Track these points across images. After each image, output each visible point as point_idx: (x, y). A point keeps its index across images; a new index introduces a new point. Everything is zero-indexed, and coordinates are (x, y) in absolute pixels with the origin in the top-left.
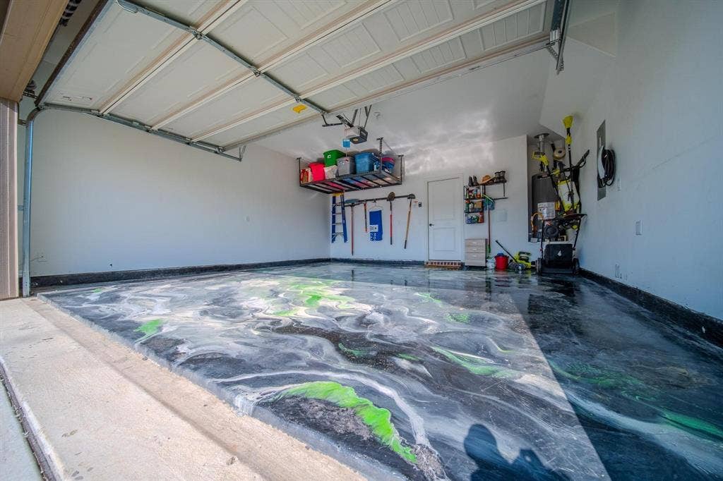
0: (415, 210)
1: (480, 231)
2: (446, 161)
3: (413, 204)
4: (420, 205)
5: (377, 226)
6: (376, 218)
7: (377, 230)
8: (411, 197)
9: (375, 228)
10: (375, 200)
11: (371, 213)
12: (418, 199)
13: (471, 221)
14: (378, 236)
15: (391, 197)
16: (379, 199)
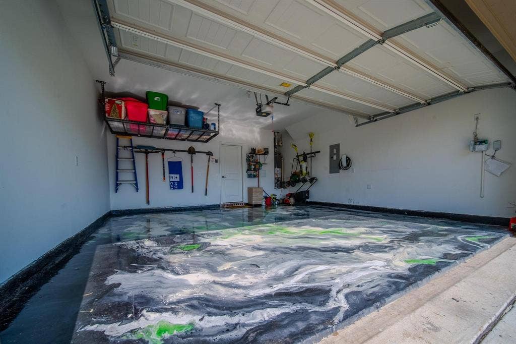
0: (212, 164)
1: (253, 183)
2: (234, 132)
3: (211, 159)
4: (216, 161)
5: (178, 176)
6: (175, 168)
7: (178, 180)
8: (209, 154)
9: (176, 177)
10: (174, 151)
11: (170, 163)
12: (216, 156)
13: (250, 176)
14: (180, 185)
15: (192, 151)
16: (178, 151)
